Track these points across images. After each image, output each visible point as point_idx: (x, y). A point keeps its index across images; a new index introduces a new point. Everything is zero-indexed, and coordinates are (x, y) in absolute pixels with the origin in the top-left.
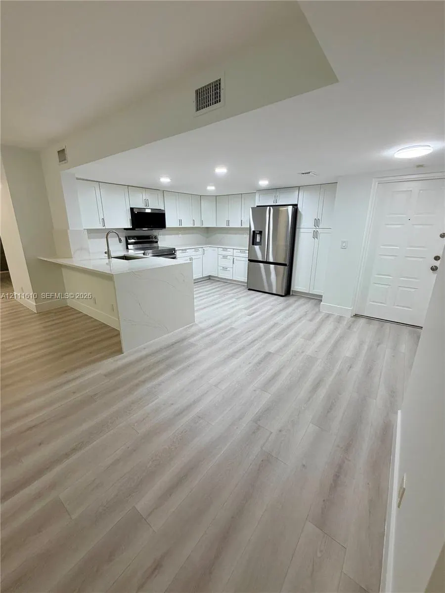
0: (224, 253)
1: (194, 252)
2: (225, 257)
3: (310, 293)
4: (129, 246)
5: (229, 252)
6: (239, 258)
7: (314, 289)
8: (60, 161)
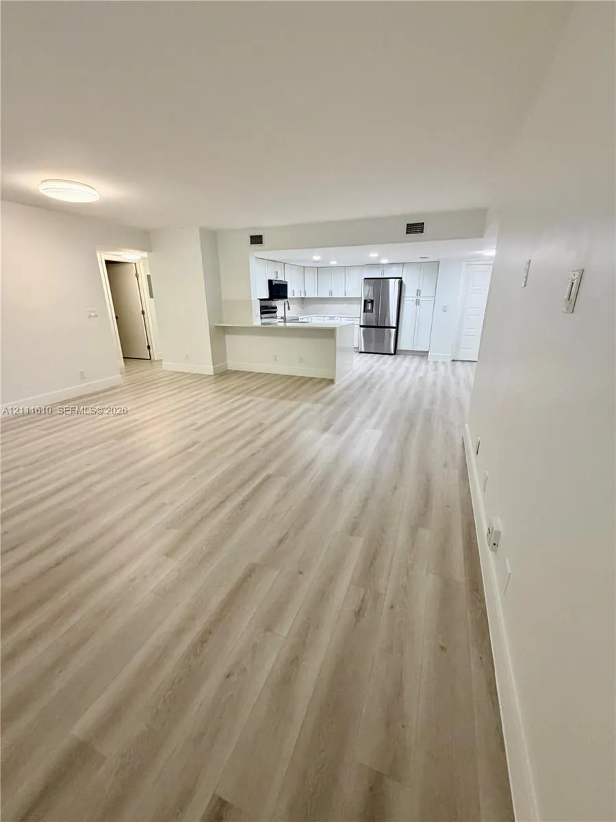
3: (413, 350)
4: (263, 315)
8: (252, 243)
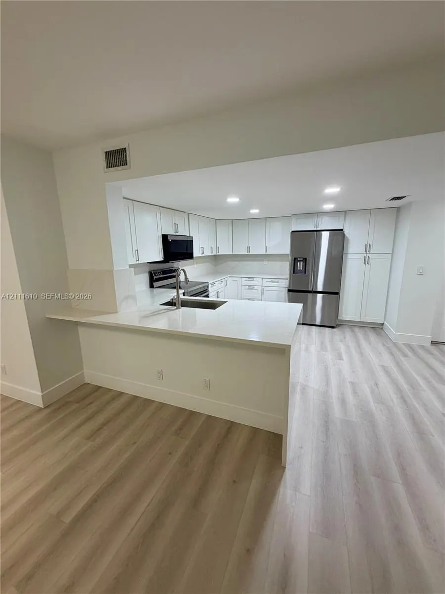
0: (251, 283)
1: (220, 285)
2: (251, 287)
3: (361, 321)
4: (154, 283)
5: (257, 282)
6: (268, 288)
7: (365, 317)
8: (108, 166)
